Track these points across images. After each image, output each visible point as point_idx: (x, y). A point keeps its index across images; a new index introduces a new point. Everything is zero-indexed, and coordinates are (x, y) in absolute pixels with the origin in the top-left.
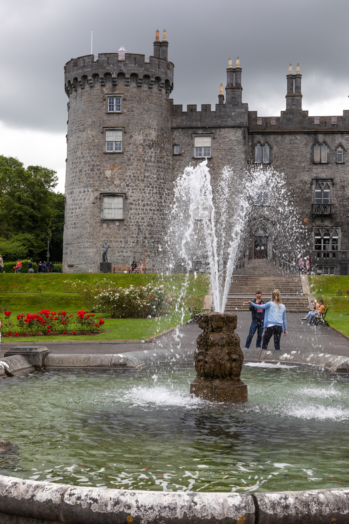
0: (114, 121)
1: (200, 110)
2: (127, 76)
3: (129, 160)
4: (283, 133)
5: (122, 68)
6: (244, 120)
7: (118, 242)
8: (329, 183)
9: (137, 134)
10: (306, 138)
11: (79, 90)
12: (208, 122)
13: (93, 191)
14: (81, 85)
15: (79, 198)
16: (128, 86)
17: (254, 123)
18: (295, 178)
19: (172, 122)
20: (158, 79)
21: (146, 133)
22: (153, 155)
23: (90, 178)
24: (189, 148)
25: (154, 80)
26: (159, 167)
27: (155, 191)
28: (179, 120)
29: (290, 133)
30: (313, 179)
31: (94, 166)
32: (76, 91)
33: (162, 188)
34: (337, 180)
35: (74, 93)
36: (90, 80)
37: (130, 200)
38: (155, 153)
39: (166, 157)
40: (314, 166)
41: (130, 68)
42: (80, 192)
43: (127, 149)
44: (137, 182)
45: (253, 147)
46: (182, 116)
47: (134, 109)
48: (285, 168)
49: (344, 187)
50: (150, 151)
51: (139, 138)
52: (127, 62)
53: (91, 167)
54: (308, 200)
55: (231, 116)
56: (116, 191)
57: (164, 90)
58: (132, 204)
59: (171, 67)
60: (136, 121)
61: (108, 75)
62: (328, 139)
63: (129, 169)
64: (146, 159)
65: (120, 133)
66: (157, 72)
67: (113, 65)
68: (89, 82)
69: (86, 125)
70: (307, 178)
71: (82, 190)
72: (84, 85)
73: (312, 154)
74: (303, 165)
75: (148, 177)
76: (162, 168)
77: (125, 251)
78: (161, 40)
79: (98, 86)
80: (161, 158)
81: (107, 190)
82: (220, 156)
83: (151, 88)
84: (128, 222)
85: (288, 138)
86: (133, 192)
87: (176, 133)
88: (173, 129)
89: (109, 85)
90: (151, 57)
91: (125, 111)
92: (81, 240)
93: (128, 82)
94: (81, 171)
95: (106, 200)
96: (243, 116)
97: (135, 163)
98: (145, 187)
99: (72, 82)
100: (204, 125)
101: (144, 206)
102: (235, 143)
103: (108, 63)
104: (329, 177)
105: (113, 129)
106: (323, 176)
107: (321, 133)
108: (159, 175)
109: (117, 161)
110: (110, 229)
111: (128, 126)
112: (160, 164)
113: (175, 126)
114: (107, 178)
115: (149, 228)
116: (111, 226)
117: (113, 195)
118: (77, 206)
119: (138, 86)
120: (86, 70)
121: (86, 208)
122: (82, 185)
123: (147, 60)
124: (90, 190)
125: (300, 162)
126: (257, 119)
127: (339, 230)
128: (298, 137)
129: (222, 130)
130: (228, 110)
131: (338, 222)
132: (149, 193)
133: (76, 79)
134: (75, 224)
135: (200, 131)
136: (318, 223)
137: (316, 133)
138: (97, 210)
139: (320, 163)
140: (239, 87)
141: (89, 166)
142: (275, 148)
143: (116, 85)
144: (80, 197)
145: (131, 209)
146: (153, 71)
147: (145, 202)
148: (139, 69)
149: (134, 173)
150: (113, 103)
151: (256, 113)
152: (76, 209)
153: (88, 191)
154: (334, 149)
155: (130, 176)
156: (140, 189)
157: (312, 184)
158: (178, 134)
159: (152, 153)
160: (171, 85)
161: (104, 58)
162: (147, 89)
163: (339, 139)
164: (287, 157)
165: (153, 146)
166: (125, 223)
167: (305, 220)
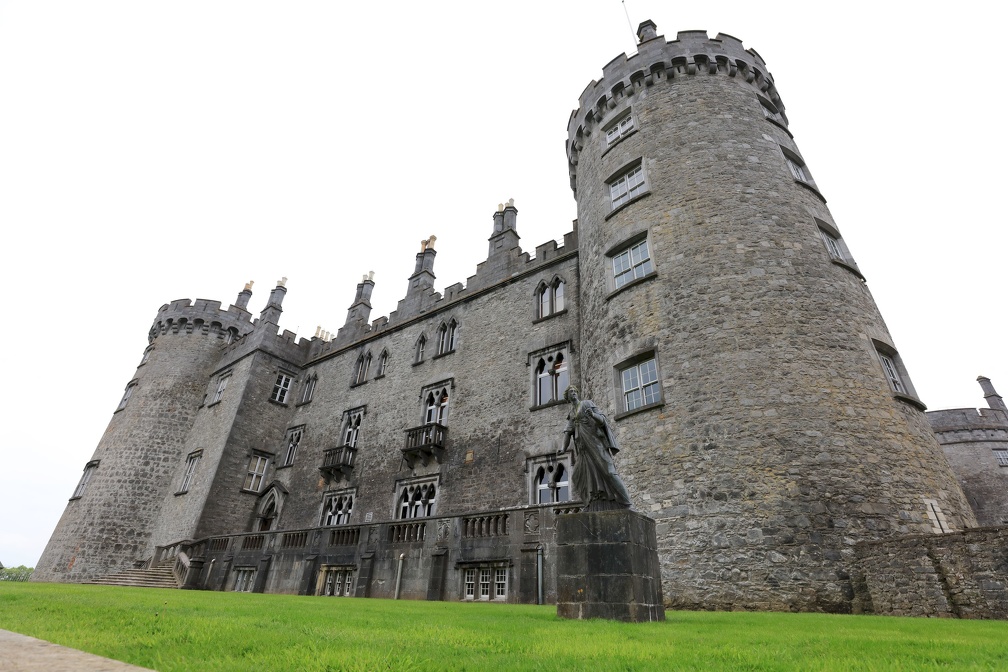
2: (163, 323)
3: (125, 416)
4: (333, 356)
5: (162, 317)
8: (362, 413)
9: (147, 384)
10: (353, 354)
12: (235, 358)
16: (164, 334)
17: (313, 353)
18: (328, 417)
19: (213, 368)
20: (199, 321)
21: (158, 382)
22: (158, 406)
24: (213, 395)
25: (192, 322)
26: (160, 422)
27: (139, 453)
29: (340, 353)
30: (345, 412)
34: (370, 408)
37: (100, 469)
38: (161, 404)
39: (180, 410)
40: (353, 391)
41: (169, 315)
43: (130, 403)
44: (120, 443)
45: (304, 384)
46: (223, 358)
47: (159, 358)
48: (323, 403)
49: (377, 416)
50: (153, 403)
51: (147, 388)
52: (169, 309)
55: (253, 342)
57: (213, 335)
58: (100, 473)
60: (154, 369)
62: (373, 347)
63: (120, 427)
64: (143, 412)
66: (200, 314)
70: (340, 411)
73: (353, 374)
74: (341, 393)
75: (134, 436)
76: (164, 423)
80: (169, 411)
82: (227, 397)
83: (191, 333)
84: (83, 501)
85: (336, 361)
86: (108, 458)
88: (211, 376)
89: (154, 339)
91: (149, 361)
93: (163, 330)
97: (130, 419)
98: (126, 449)
100: (231, 362)
101: (111, 475)
102: (243, 374)
104: (363, 403)
106: (358, 403)
107: (369, 340)
108: (155, 432)
109: (115, 420)
111: (145, 376)
112: (163, 419)
115: (103, 508)
117: (92, 465)
119: (174, 332)
123: (192, 304)
125: (339, 390)
127: (354, 496)
128: (346, 356)
129: (241, 362)
130: (253, 336)
131: (357, 480)
132: (127, 458)
135: (226, 371)
136: (333, 485)
137: (365, 343)
139: (358, 385)
142: (321, 379)
143: (156, 337)
145: (97, 480)
147: (115, 471)
148: (176, 313)
149: (120, 433)
154: (378, 359)
155: (116, 436)
156: (118, 453)
157: (342, 420)
159: (155, 405)
162: (185, 334)
163: (386, 342)
164: (329, 387)
165: (160, 397)
166: (80, 502)
167: (322, 481)
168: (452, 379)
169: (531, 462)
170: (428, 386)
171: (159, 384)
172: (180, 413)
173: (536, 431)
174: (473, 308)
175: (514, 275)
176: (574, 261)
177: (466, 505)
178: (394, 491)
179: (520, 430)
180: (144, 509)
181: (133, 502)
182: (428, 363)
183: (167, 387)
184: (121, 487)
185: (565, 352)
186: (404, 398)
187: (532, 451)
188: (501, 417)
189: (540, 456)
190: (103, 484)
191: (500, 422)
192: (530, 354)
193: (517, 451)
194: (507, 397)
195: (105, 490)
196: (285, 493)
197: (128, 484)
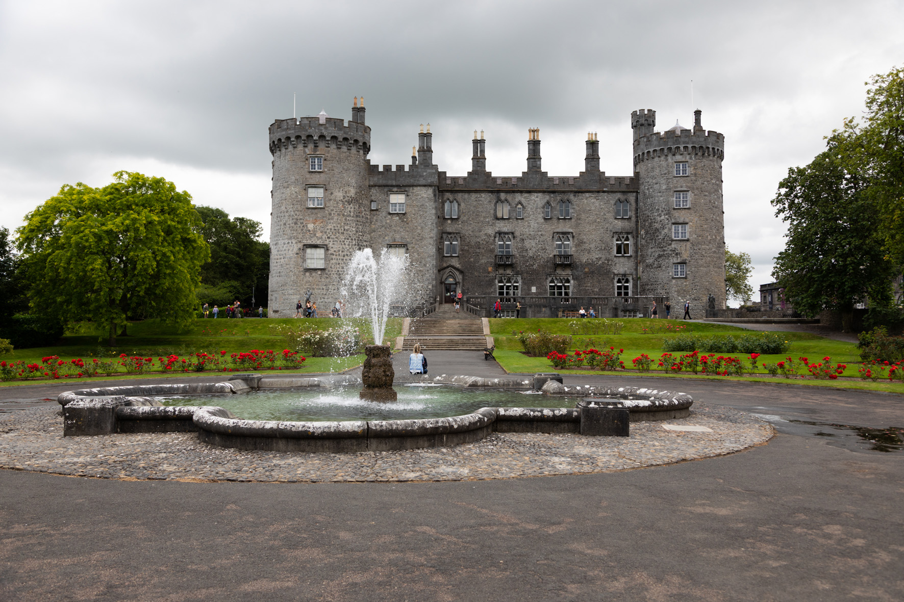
0: (315, 179)
1: (395, 170)
2: (328, 138)
3: (330, 214)
4: (469, 192)
5: (323, 131)
6: (435, 179)
7: (320, 289)
8: (510, 236)
9: (337, 190)
10: (490, 196)
11: (283, 150)
12: (402, 181)
13: (296, 243)
14: (285, 146)
15: (283, 249)
16: (328, 147)
17: (444, 182)
18: (480, 232)
19: (369, 180)
20: (356, 141)
21: (345, 190)
22: (352, 210)
23: (294, 230)
24: (385, 204)
25: (353, 142)
26: (358, 221)
27: (354, 243)
28: (376, 179)
29: (476, 191)
30: (496, 233)
31: (297, 219)
32: (280, 150)
33: (361, 240)
34: (517, 234)
35: (278, 153)
36: (294, 141)
37: (331, 251)
38: (354, 208)
39: (364, 212)
40: (498, 221)
41: (330, 132)
42: (284, 244)
43: (328, 205)
44: (338, 235)
45: (443, 203)
46: (379, 175)
47: (335, 169)
48: (472, 223)
49: (523, 240)
50: (349, 207)
51: (339, 195)
52: (327, 126)
53: (295, 221)
54: (492, 251)
55: (423, 176)
56: (318, 242)
57: (361, 152)
58: (333, 254)
59: (368, 131)
60: (336, 179)
61: (310, 137)
62: (509, 197)
63: (330, 223)
64: (345, 214)
65: (322, 190)
66: (355, 135)
67: (315, 128)
68: (293, 143)
69: (289, 183)
70: (491, 231)
71: (286, 241)
72: (288, 145)
73: (495, 210)
74: (487, 220)
75: (347, 230)
76: (360, 222)
77: (326, 297)
78: (359, 106)
79: (300, 147)
80: (359, 213)
81: (309, 242)
82: (413, 212)
83: (350, 150)
84: (329, 271)
85: (474, 196)
86: (334, 244)
87: (373, 191)
88: (370, 186)
89: (311, 146)
90: (350, 121)
91: (326, 170)
92: (285, 288)
93: (329, 144)
94: (285, 224)
95: (309, 251)
96: (433, 176)
97: (336, 218)
98: (345, 239)
99: (276, 143)
100: (398, 183)
101: (344, 256)
102: (427, 200)
103: (310, 126)
104: (510, 231)
105: (314, 186)
106: (505, 229)
107: (503, 191)
108: (358, 228)
109: (319, 215)
110: (313, 277)
111: (329, 184)
112: (359, 219)
113: (372, 183)
114: (309, 231)
116: (314, 274)
117: (315, 246)
118: (282, 257)
119: (338, 148)
120: (290, 132)
121: (290, 258)
122: (286, 237)
123: (346, 124)
124: (294, 242)
125: (484, 217)
126: (446, 178)
127: (519, 279)
128: (483, 195)
129: (415, 188)
130: (420, 170)
131: (519, 271)
132: (349, 245)
133: (280, 140)
134: (280, 272)
135: (395, 189)
136: (501, 271)
137: (499, 192)
138: (300, 260)
139: (503, 219)
140: (430, 150)
141: (292, 219)
142: (463, 205)
143: (317, 146)
144: (285, 248)
145: (332, 259)
146: (352, 135)
147: (345, 253)
148: (338, 132)
149: (334, 227)
150: (315, 162)
151: (445, 173)
152: (281, 259)
153: (292, 243)
154: (514, 206)
155: (331, 229)
156: (340, 241)
157: (495, 237)
158: (375, 191)
159: (351, 208)
160: (368, 147)
161: (306, 122)
162: (346, 150)
163: (519, 197)
164: (473, 213)
165: (352, 202)
166: (327, 271)
167: (490, 269)
168: (572, 233)
169: (615, 276)
170: (558, 233)
171: (347, 193)
172: (365, 214)
173: (617, 265)
174: (580, 197)
175: (605, 189)
176: (635, 194)
177: (587, 288)
178: (547, 279)
179: (610, 263)
182: (555, 221)
183: (353, 195)
185: (629, 236)
186: (542, 235)
187: (616, 272)
188: (600, 256)
189: (619, 274)
190: (340, 261)
191: (601, 258)
192: (614, 233)
193: (609, 271)
194: (603, 248)
195: (343, 265)
196: (461, 272)
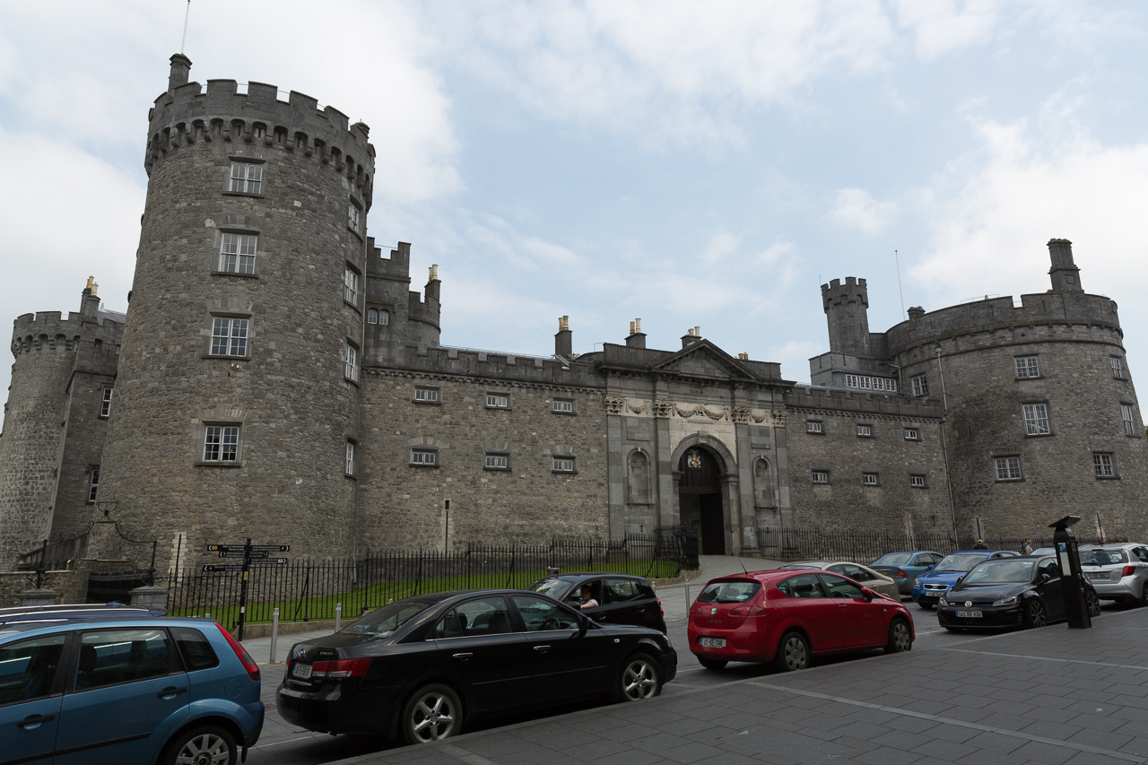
20: (44, 336)
21: (22, 405)
22: (25, 430)
25: (38, 339)
26: (30, 444)
27: (19, 476)
38: (28, 427)
64: (15, 437)
75: (13, 460)
76: (34, 445)
80: (35, 432)
83: (40, 350)
97: (5, 445)
98: (9, 472)
108: (28, 454)
112: (32, 440)
132: (11, 480)
148: (23, 331)
159: (23, 428)
162: (35, 352)
165: (26, 420)
171: (23, 407)
172: (45, 433)
180: (33, 522)
181: (23, 518)
183: (30, 409)
184: (12, 506)
197: (15, 503)
